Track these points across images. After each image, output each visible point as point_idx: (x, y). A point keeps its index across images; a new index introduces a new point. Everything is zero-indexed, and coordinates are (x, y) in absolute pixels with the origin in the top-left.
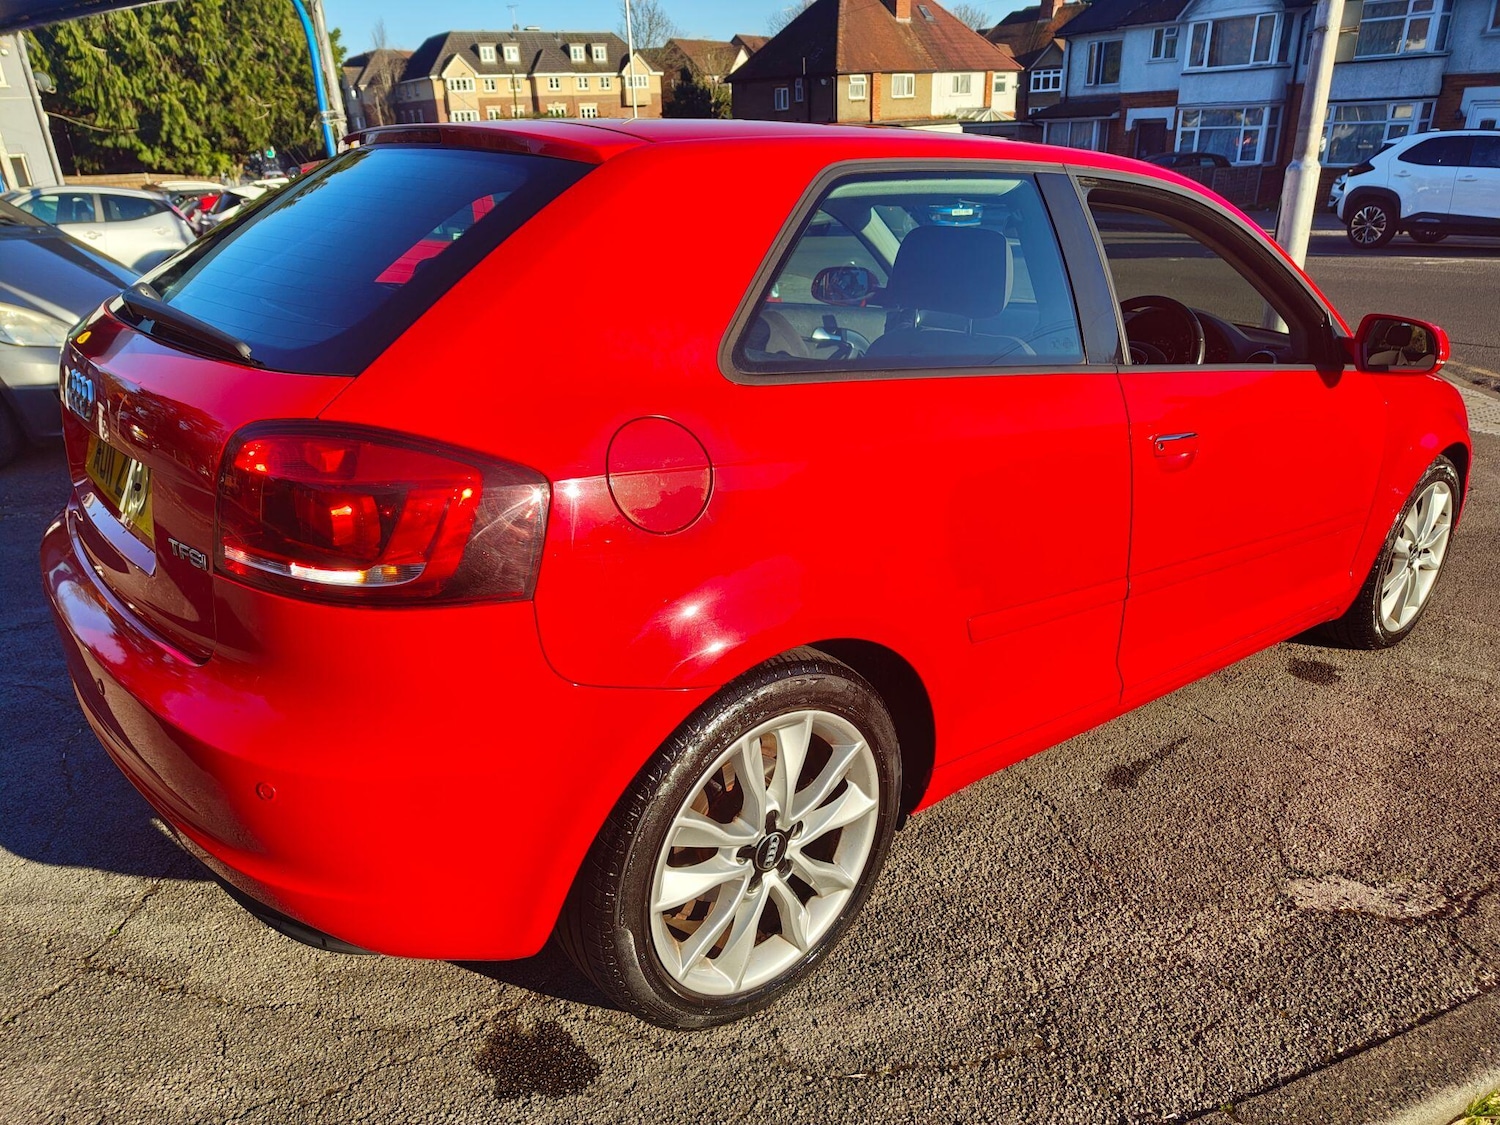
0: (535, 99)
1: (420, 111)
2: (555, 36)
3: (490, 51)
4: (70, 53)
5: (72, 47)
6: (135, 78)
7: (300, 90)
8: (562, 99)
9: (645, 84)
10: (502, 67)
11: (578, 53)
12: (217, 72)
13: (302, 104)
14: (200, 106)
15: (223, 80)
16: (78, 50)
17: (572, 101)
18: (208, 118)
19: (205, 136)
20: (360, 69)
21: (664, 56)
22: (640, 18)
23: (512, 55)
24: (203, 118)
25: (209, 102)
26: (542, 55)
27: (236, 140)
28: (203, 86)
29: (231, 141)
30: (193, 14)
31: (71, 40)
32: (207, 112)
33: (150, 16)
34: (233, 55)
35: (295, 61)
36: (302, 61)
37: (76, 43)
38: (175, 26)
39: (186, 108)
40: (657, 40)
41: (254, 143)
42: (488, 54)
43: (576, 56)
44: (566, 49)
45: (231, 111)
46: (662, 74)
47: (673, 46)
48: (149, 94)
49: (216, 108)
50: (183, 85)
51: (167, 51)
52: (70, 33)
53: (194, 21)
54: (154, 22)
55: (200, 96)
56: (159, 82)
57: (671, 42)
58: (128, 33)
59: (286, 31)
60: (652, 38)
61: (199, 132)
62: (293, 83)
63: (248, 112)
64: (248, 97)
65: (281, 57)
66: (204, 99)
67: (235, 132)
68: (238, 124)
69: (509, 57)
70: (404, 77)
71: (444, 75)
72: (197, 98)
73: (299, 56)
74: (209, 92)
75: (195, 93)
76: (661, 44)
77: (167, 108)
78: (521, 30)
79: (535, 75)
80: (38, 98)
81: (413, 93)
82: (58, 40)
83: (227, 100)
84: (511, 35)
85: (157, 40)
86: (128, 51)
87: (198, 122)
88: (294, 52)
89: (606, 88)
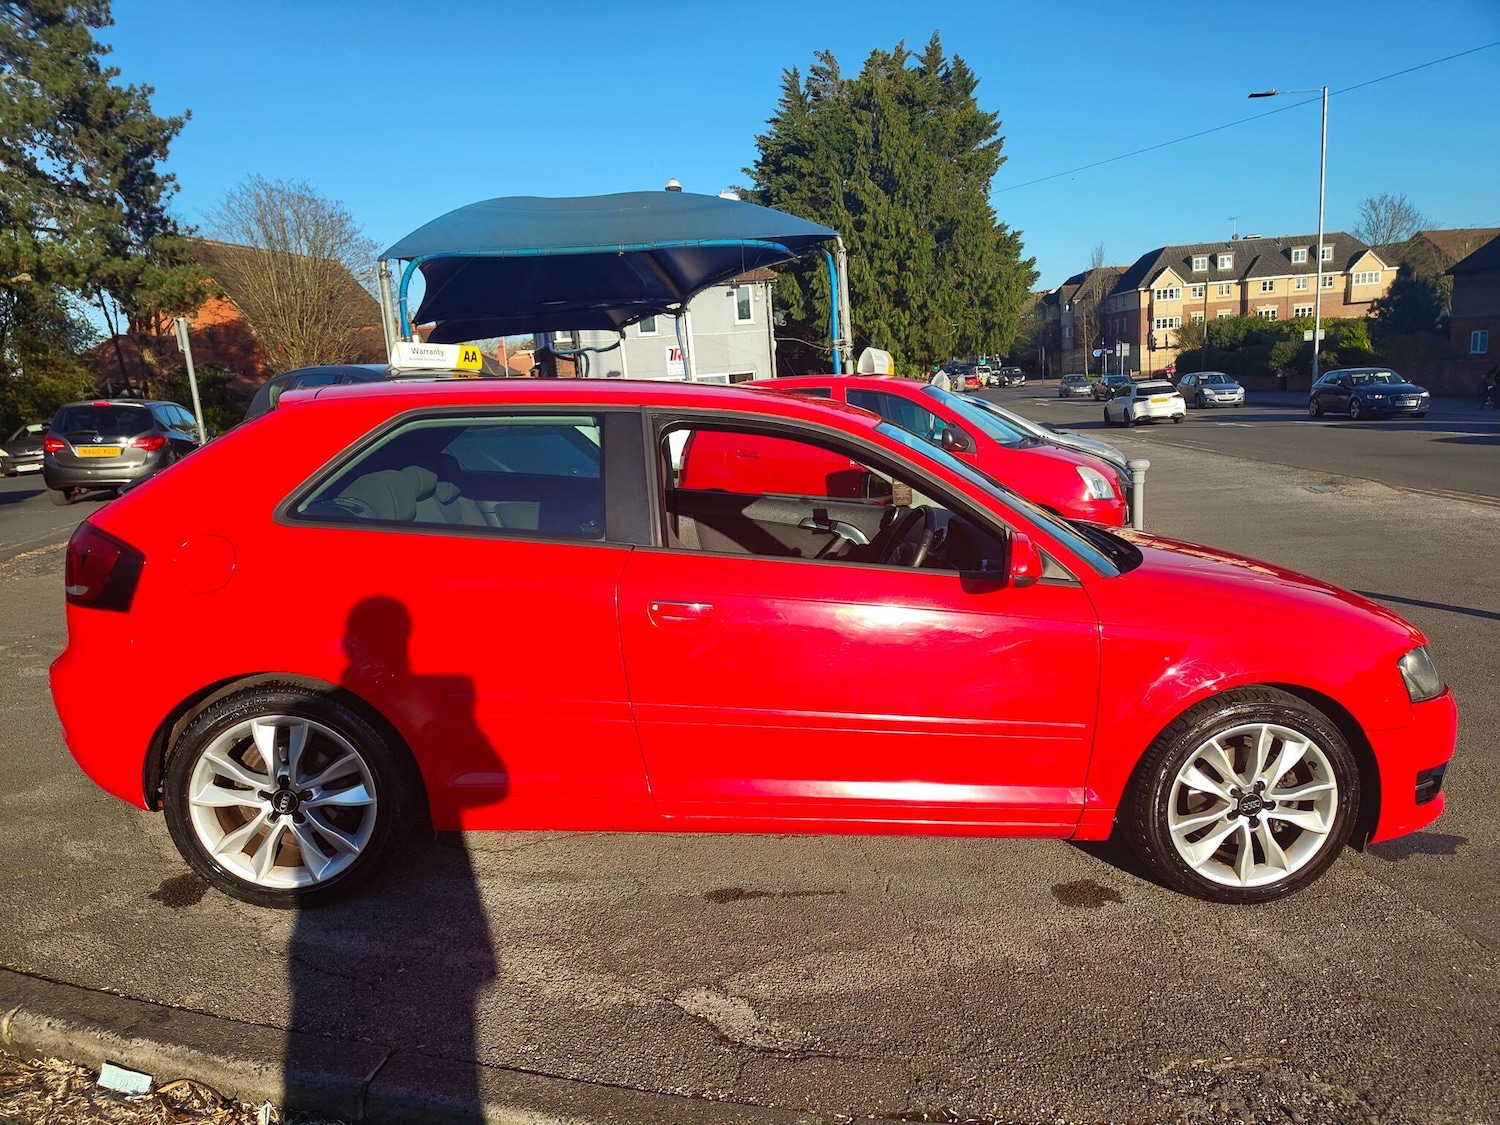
0: (1244, 302)
1: (1125, 320)
2: (1277, 241)
3: (1203, 261)
4: (817, 295)
5: (820, 290)
6: (858, 309)
7: (986, 311)
8: (1272, 301)
9: (1377, 280)
10: (1214, 274)
11: (1300, 256)
12: (920, 301)
13: (985, 322)
14: (902, 328)
15: (923, 307)
16: (823, 293)
17: (1287, 301)
18: (907, 337)
19: (902, 351)
20: (1078, 286)
21: (1407, 250)
22: (1382, 215)
23: (1226, 263)
24: (903, 337)
25: (910, 324)
26: (1259, 260)
27: (926, 353)
28: (907, 312)
29: (920, 354)
30: (909, 258)
31: (820, 286)
32: (907, 333)
33: (879, 262)
34: (934, 287)
35: (985, 287)
36: (991, 287)
37: (823, 287)
38: (895, 269)
39: (892, 330)
40: (1400, 235)
41: (939, 355)
42: (1200, 264)
43: (1297, 259)
44: (1287, 254)
45: (926, 331)
46: (1397, 268)
47: (1419, 239)
48: (867, 320)
49: (915, 329)
50: (894, 312)
51: (884, 286)
52: (820, 280)
53: (908, 263)
54: (881, 266)
55: (903, 320)
56: (875, 312)
57: (1419, 234)
58: (859, 276)
59: (984, 263)
60: (1394, 233)
61: (899, 348)
62: (980, 305)
63: (938, 331)
64: (940, 318)
65: (975, 286)
66: (906, 323)
67: (927, 348)
68: (929, 341)
69: (1223, 265)
70: (1114, 291)
71: (1152, 287)
72: (900, 323)
73: (990, 283)
74: (911, 316)
75: (899, 318)
76: (1404, 237)
77: (876, 332)
78: (1240, 239)
79: (1248, 280)
80: (772, 330)
81: (1120, 305)
82: (811, 286)
83: (924, 322)
84: (1228, 245)
85: (880, 279)
86: (857, 290)
87: (899, 341)
88: (985, 281)
89: (1327, 287)
